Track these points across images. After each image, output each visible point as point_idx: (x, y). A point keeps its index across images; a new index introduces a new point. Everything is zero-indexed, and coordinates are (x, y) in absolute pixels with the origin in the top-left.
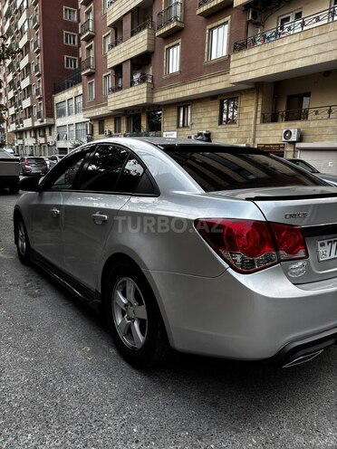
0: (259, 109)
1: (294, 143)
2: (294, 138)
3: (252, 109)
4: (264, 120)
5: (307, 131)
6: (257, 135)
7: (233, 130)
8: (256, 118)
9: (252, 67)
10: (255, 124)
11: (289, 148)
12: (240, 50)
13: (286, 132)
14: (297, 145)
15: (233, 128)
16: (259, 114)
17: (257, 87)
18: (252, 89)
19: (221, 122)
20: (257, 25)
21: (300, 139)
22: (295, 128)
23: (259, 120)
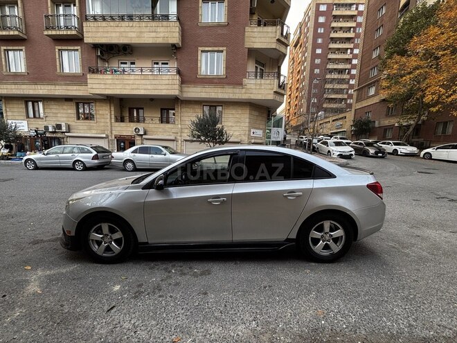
0: (113, 113)
1: (141, 135)
2: (141, 133)
3: (108, 112)
4: (117, 120)
5: (148, 129)
6: (113, 129)
7: (91, 124)
8: (111, 118)
9: (107, 86)
10: (111, 123)
11: (138, 138)
12: (93, 72)
13: (136, 129)
14: (144, 137)
15: (91, 123)
16: (113, 116)
17: (108, 99)
18: (105, 100)
19: (78, 118)
20: (104, 60)
21: (145, 134)
22: (141, 127)
23: (113, 120)
